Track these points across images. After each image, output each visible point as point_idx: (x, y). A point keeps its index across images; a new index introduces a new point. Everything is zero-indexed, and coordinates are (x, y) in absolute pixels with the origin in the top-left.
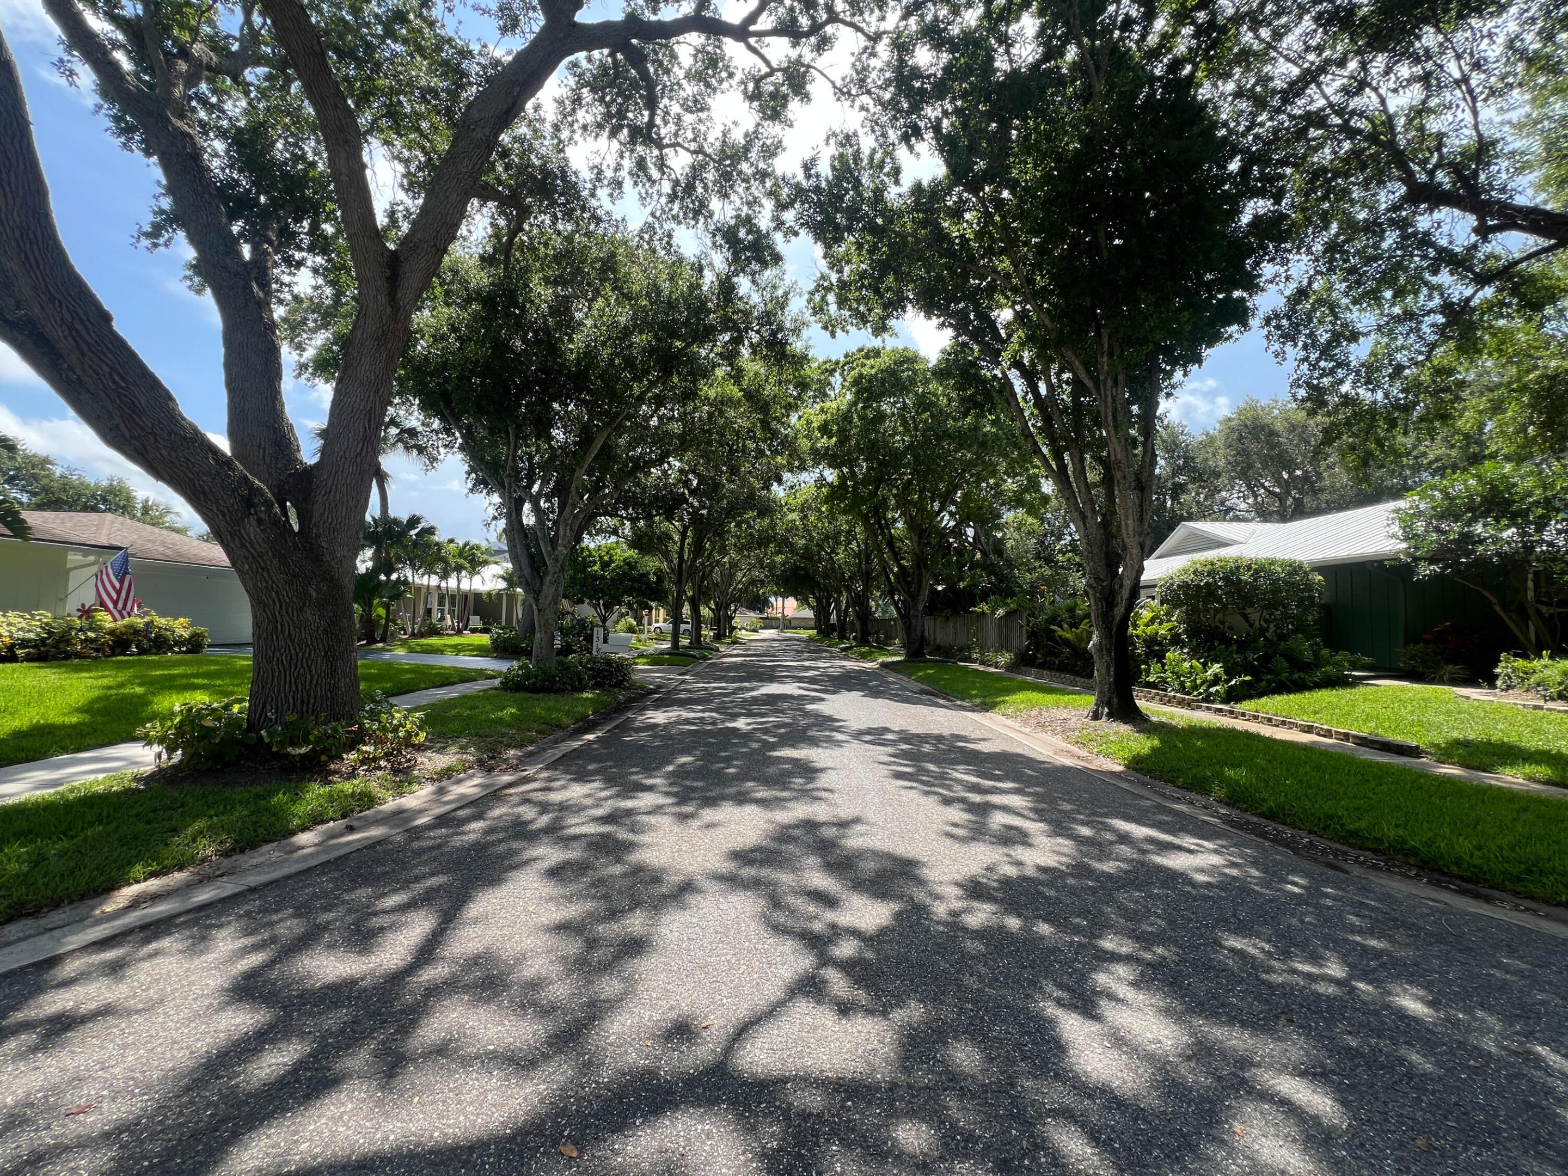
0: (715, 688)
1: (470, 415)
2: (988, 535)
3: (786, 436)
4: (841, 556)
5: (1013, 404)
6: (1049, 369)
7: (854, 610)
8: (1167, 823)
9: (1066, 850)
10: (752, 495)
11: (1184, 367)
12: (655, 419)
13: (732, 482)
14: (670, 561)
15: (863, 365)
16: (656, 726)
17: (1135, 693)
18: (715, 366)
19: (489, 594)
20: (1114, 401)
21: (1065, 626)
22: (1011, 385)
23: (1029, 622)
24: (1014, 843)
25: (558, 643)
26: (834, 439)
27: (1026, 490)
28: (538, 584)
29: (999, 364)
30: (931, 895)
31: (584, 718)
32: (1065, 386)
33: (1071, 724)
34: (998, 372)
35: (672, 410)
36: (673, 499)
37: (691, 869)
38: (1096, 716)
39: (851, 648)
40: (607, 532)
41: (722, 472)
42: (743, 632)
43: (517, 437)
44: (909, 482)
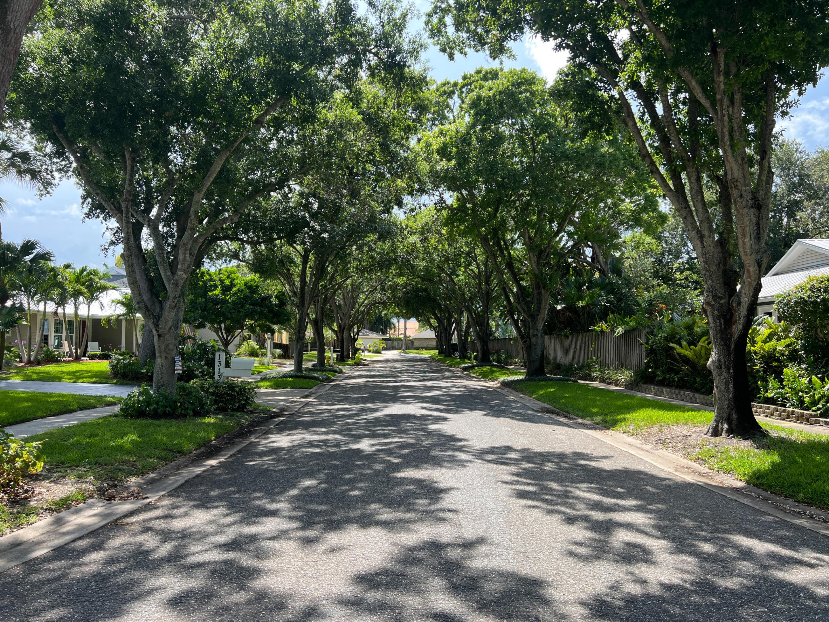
0: (339, 410)
1: (84, 139)
2: (606, 255)
3: (406, 158)
4: (461, 277)
5: (630, 124)
6: (666, 89)
7: (475, 331)
8: (788, 538)
9: (689, 568)
10: (372, 219)
11: (799, 85)
12: (275, 142)
13: (353, 205)
14: (292, 284)
15: (481, 87)
16: (279, 449)
17: (754, 409)
18: (333, 88)
19: (108, 320)
20: (730, 119)
21: (684, 343)
22: (628, 106)
23: (648, 340)
24: (638, 561)
25: (179, 368)
26: (453, 162)
27: (644, 209)
28: (158, 310)
29: (616, 84)
30: (556, 615)
31: (206, 443)
32: (681, 106)
33: (692, 441)
34: (615, 93)
35: (291, 133)
36: (294, 222)
37: (316, 594)
38: (716, 433)
39: (473, 367)
40: (227, 255)
41: (343, 195)
42: (366, 353)
43: (134, 161)
44: (528, 203)
